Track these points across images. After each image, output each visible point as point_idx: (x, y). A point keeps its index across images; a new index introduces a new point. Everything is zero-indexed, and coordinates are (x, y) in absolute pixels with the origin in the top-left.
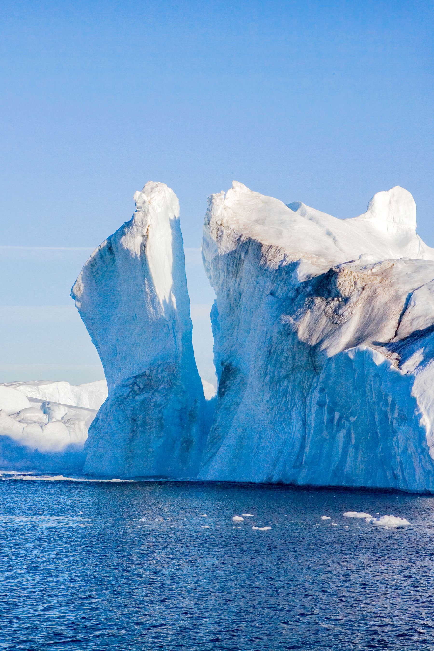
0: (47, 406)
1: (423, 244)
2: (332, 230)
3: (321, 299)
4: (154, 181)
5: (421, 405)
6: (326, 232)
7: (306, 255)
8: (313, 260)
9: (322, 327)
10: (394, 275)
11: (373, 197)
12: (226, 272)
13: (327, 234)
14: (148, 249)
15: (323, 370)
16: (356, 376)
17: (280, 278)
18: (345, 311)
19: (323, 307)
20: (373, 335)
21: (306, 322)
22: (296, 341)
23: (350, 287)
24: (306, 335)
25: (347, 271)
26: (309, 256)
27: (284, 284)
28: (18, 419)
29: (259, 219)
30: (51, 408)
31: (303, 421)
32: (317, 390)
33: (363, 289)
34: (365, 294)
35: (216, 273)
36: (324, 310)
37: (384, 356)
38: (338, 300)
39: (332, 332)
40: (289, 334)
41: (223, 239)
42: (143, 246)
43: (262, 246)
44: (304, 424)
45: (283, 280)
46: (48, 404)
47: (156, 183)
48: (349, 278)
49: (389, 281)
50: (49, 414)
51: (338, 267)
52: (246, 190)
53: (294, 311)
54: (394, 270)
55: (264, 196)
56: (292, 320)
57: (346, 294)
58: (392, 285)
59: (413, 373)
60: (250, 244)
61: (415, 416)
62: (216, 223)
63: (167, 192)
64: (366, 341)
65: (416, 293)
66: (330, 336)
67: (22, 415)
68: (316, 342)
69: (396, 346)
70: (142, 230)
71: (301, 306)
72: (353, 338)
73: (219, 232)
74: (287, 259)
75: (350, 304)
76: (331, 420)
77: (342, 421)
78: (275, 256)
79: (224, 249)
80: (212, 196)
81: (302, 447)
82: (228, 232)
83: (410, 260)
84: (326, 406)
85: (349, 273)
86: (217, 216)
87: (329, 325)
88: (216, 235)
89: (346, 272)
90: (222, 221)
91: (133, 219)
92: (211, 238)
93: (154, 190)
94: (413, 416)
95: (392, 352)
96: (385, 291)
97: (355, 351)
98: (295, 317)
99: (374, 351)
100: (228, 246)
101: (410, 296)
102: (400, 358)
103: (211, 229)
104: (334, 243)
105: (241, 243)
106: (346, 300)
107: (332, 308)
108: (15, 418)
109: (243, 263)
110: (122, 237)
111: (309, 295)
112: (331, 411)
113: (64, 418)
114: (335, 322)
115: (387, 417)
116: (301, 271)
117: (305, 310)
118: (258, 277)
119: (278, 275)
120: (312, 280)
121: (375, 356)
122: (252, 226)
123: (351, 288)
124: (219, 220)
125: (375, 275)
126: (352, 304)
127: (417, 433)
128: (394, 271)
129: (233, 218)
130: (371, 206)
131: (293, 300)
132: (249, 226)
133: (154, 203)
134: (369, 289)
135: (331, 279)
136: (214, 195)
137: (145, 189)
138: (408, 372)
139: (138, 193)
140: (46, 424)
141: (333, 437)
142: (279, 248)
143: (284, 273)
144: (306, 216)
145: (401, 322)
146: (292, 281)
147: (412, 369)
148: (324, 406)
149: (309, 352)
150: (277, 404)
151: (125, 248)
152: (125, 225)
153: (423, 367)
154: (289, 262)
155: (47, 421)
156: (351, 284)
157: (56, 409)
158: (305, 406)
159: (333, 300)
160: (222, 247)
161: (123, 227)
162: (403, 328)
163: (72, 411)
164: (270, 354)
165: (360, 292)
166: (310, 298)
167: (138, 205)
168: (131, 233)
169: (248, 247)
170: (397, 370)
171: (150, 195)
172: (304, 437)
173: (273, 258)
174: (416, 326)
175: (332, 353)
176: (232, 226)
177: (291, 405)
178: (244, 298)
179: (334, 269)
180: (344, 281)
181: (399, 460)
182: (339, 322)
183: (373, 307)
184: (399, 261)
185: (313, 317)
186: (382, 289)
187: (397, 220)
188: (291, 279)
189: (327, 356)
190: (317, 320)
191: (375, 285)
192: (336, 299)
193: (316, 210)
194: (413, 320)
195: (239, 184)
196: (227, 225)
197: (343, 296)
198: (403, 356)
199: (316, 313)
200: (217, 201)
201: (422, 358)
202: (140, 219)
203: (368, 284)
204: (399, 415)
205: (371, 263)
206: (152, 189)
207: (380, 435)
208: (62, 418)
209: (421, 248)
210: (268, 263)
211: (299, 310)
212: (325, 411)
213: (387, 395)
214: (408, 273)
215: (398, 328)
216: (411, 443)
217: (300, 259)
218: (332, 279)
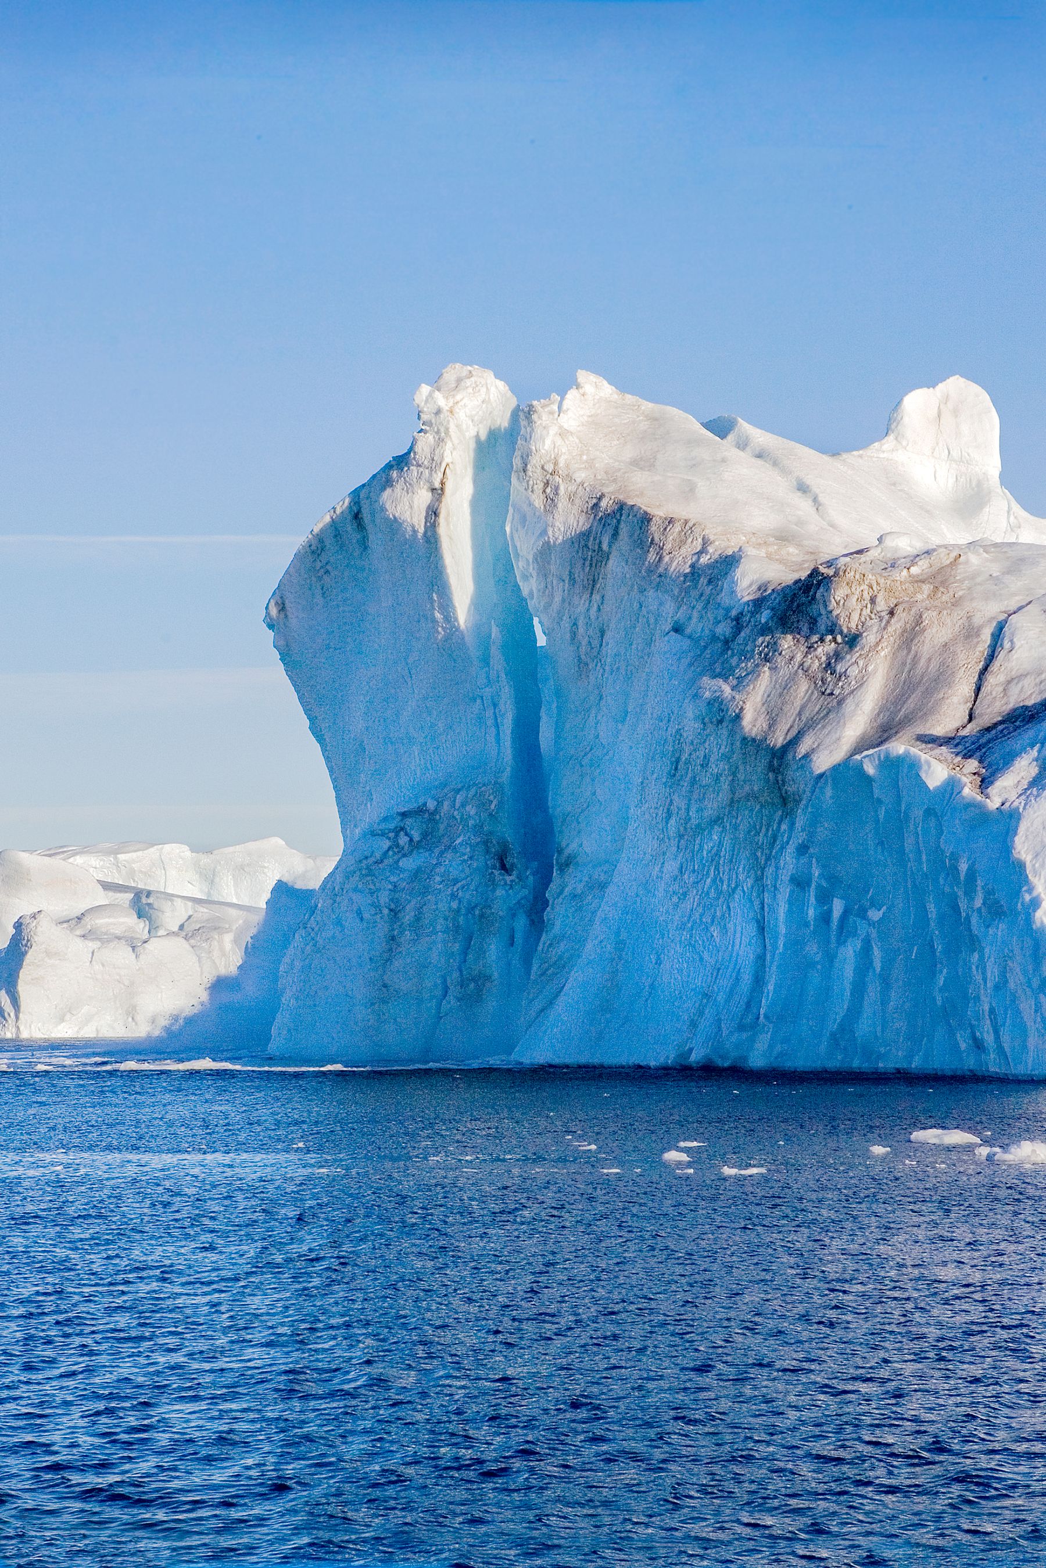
0: (144, 900)
1: (1016, 507)
2: (809, 480)
3: (794, 639)
4: (465, 364)
5: (1037, 878)
6: (795, 483)
7: (754, 539)
8: (771, 549)
9: (798, 704)
10: (962, 581)
11: (900, 403)
12: (567, 581)
13: (799, 490)
14: (442, 520)
15: (804, 802)
16: (881, 817)
17: (695, 593)
18: (852, 665)
19: (799, 657)
20: (918, 722)
21: (761, 693)
22: (738, 737)
23: (862, 610)
24: (762, 723)
25: (852, 573)
26: (759, 541)
27: (705, 607)
28: (79, 932)
29: (641, 458)
30: (155, 906)
31: (758, 922)
32: (791, 849)
33: (892, 613)
34: (897, 625)
35: (543, 585)
36: (802, 665)
37: (945, 767)
38: (835, 640)
39: (822, 715)
40: (720, 722)
41: (560, 505)
42: (433, 512)
43: (649, 520)
44: (761, 929)
45: (703, 598)
46: (148, 896)
47: (469, 368)
48: (859, 590)
49: (952, 593)
50: (150, 919)
51: (829, 564)
52: (607, 390)
53: (732, 670)
54: (961, 569)
55: (650, 405)
56: (727, 689)
57: (853, 625)
58: (956, 603)
59: (1016, 804)
60: (621, 515)
61: (1023, 904)
62: (543, 468)
63: (493, 389)
64: (901, 734)
65: (1014, 621)
66: (817, 724)
67: (89, 923)
68: (785, 739)
69: (973, 743)
70: (431, 475)
71: (748, 656)
72: (872, 728)
73: (548, 490)
74: (711, 550)
75: (862, 649)
76: (825, 918)
77: (851, 918)
78: (683, 542)
79: (562, 529)
80: (531, 406)
81: (759, 981)
82: (569, 488)
83: (996, 545)
84: (813, 886)
85: (857, 577)
86: (543, 451)
87: (814, 697)
88: (542, 497)
89: (850, 575)
90: (556, 464)
91: (411, 449)
92: (530, 504)
93: (463, 384)
94: (1019, 904)
95: (967, 757)
96: (943, 618)
97: (879, 759)
98: (735, 682)
99: (924, 757)
100: (572, 521)
101: (1001, 627)
102: (984, 771)
103: (531, 483)
104: (815, 509)
105: (600, 514)
106: (853, 640)
107: (819, 659)
108: (72, 929)
109: (608, 559)
110: (385, 489)
111: (765, 630)
112: (824, 898)
113: (185, 927)
114: (828, 691)
115: (956, 908)
116: (743, 575)
117: (757, 666)
118: (642, 591)
119: (689, 586)
120: (770, 594)
121: (925, 767)
122: (626, 475)
123: (864, 613)
124: (549, 462)
125: (917, 582)
126: (866, 649)
127: (1029, 942)
128: (961, 571)
129: (581, 455)
130: (895, 424)
131: (727, 643)
132: (619, 474)
133: (461, 415)
134: (905, 614)
135: (816, 593)
136: (535, 403)
137: (442, 382)
138: (1003, 805)
139: (425, 389)
140: (146, 942)
141: (830, 958)
142: (690, 524)
143: (703, 581)
144: (748, 449)
145: (983, 689)
146: (724, 599)
147: (1013, 796)
148: (809, 886)
149: (770, 762)
150: (697, 883)
151: (391, 516)
152: (393, 463)
153: (1038, 790)
154: (716, 556)
155: (146, 936)
156: (864, 603)
157: (166, 906)
158: (763, 889)
159: (822, 640)
160: (557, 524)
161: (389, 467)
162: (986, 702)
163: (203, 911)
164: (676, 769)
165: (884, 622)
166: (767, 638)
167: (425, 417)
168: (405, 482)
169: (619, 521)
170: (979, 798)
171: (454, 396)
172: (761, 959)
173: (677, 548)
174: (1016, 696)
175: (823, 762)
176: (580, 476)
177: (729, 886)
178: (611, 641)
179: (822, 569)
180: (847, 596)
181: (987, 1007)
182: (837, 692)
183: (916, 656)
184: (972, 548)
185: (776, 682)
186: (935, 614)
187: (955, 454)
188: (723, 594)
189: (812, 773)
190: (786, 687)
191: (918, 604)
192: (830, 637)
193: (771, 435)
194: (1009, 682)
195: (593, 378)
196: (566, 473)
197: (845, 630)
198: (990, 765)
199: (784, 671)
200: (544, 418)
201: (1034, 771)
202: (427, 450)
203: (902, 603)
204: (984, 904)
205: (905, 554)
206: (459, 380)
207: (939, 948)
208: (181, 927)
209: (1012, 518)
210: (667, 559)
211: (743, 665)
212: (809, 896)
213: (955, 858)
214: (994, 575)
215: (975, 702)
216: (1015, 966)
217: (740, 548)
218: (818, 595)
